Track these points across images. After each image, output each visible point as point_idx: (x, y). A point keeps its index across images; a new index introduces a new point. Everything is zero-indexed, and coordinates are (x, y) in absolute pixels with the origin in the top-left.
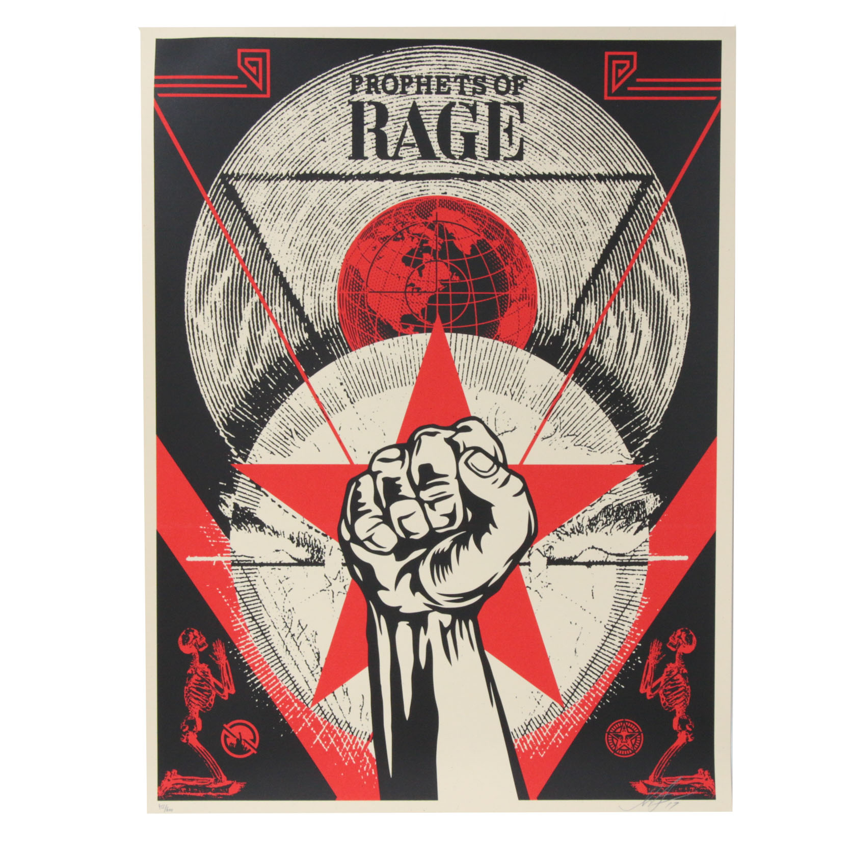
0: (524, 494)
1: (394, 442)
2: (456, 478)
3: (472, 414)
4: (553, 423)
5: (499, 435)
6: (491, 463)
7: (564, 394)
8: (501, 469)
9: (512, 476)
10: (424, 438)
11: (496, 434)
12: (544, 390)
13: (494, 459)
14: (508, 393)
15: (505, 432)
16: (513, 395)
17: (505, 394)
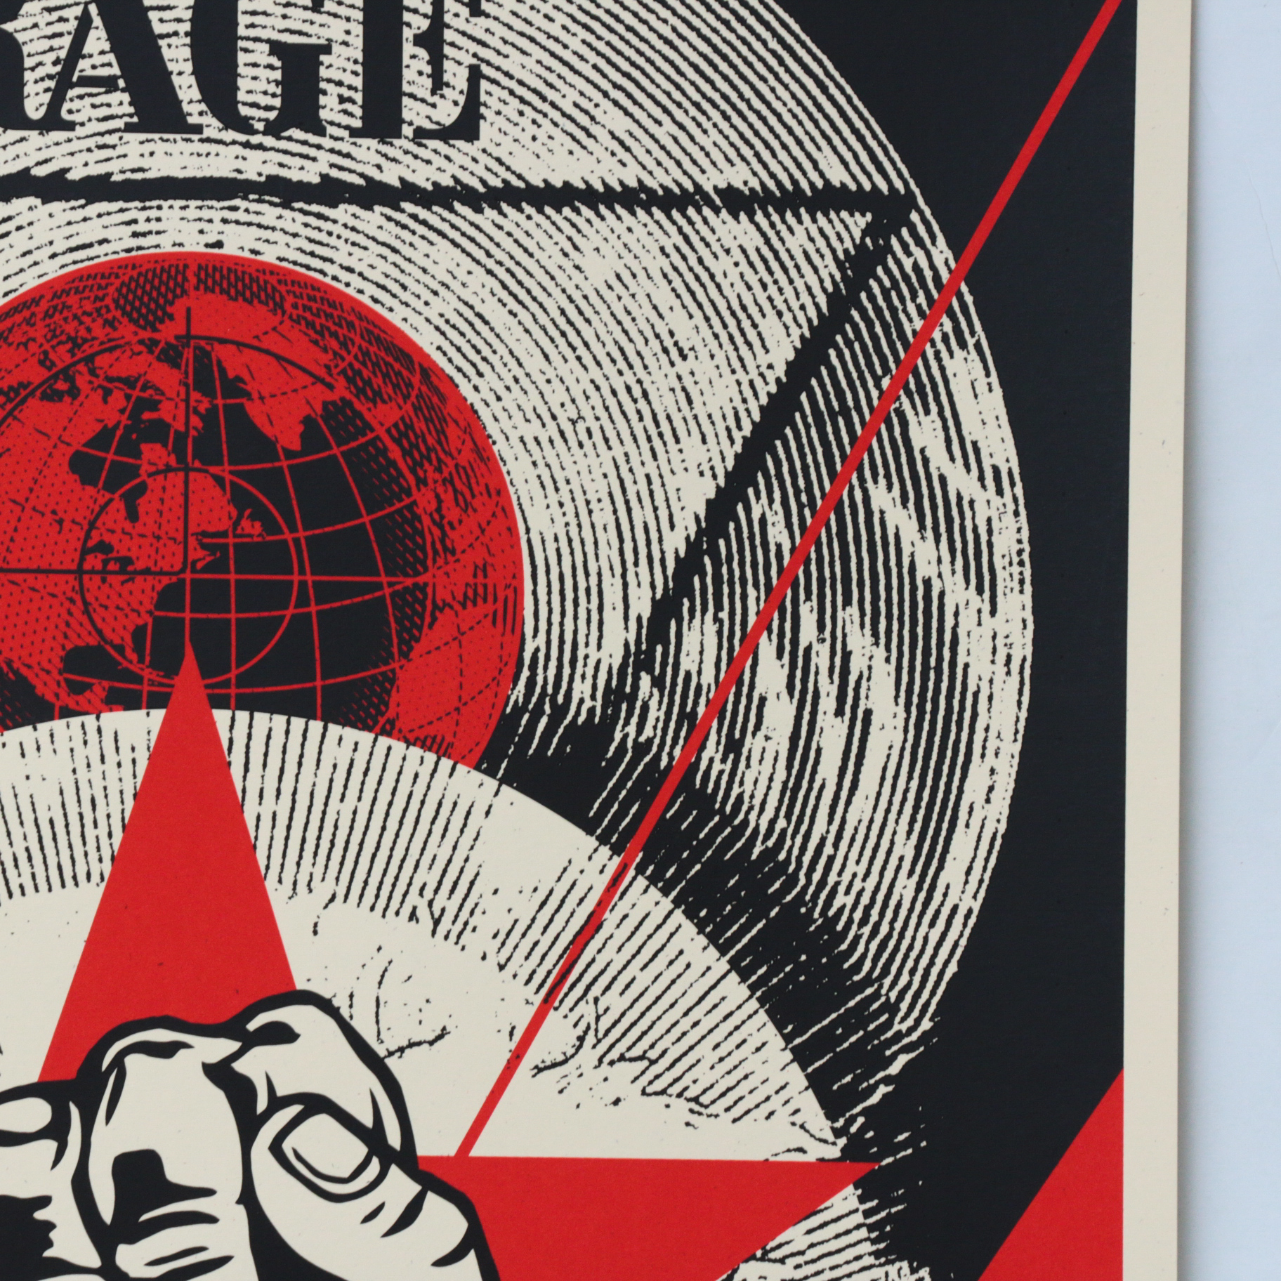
0: (471, 1258)
1: (31, 1075)
2: (238, 1202)
3: (300, 985)
4: (574, 1017)
5: (391, 1054)
6: (361, 1150)
7: (611, 919)
8: (394, 1170)
9: (431, 1196)
10: (133, 1062)
11: (381, 1051)
12: (543, 903)
13: (373, 1137)
14: (423, 913)
15: (411, 1045)
16: (437, 922)
17: (413, 916)
